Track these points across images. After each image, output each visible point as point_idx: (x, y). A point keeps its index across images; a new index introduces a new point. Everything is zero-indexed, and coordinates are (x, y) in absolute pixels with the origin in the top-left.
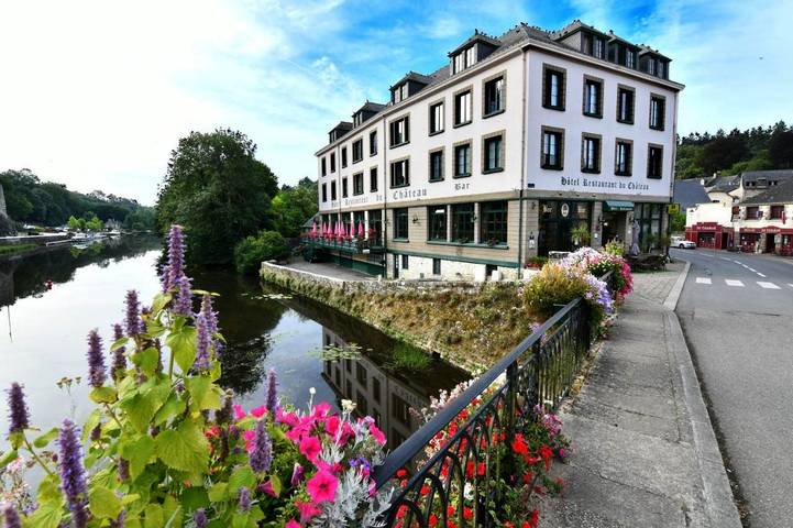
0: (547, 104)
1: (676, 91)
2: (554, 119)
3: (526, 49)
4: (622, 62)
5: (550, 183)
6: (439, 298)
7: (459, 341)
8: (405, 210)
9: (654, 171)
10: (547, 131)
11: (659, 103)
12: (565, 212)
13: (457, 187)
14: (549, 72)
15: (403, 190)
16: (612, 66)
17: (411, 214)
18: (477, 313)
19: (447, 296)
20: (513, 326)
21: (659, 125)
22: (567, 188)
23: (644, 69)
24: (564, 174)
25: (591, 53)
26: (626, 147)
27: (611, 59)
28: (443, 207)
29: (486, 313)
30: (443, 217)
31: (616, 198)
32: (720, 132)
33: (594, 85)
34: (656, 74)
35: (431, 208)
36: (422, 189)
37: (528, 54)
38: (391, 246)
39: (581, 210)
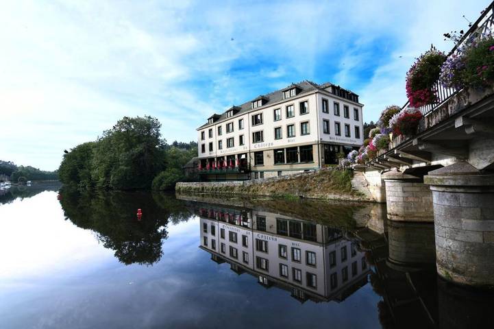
0: (323, 111)
1: (362, 107)
2: (326, 116)
3: (316, 93)
4: (344, 97)
5: (327, 138)
6: (297, 178)
7: (310, 190)
8: (261, 152)
9: (357, 136)
10: (324, 120)
11: (356, 111)
12: (331, 149)
13: (289, 141)
14: (323, 100)
15: (260, 144)
16: (341, 98)
17: (265, 154)
18: (315, 180)
19: (301, 177)
20: (330, 181)
21: (357, 119)
22: (331, 141)
23: (351, 99)
24: (330, 135)
25: (335, 94)
26: (348, 126)
27: (341, 96)
28: (283, 149)
29: (318, 179)
30: (282, 154)
31: (347, 145)
32: (372, 122)
33: (337, 105)
34: (354, 101)
35: (275, 151)
36: (270, 142)
37: (317, 95)
38: (253, 169)
39: (336, 149)
